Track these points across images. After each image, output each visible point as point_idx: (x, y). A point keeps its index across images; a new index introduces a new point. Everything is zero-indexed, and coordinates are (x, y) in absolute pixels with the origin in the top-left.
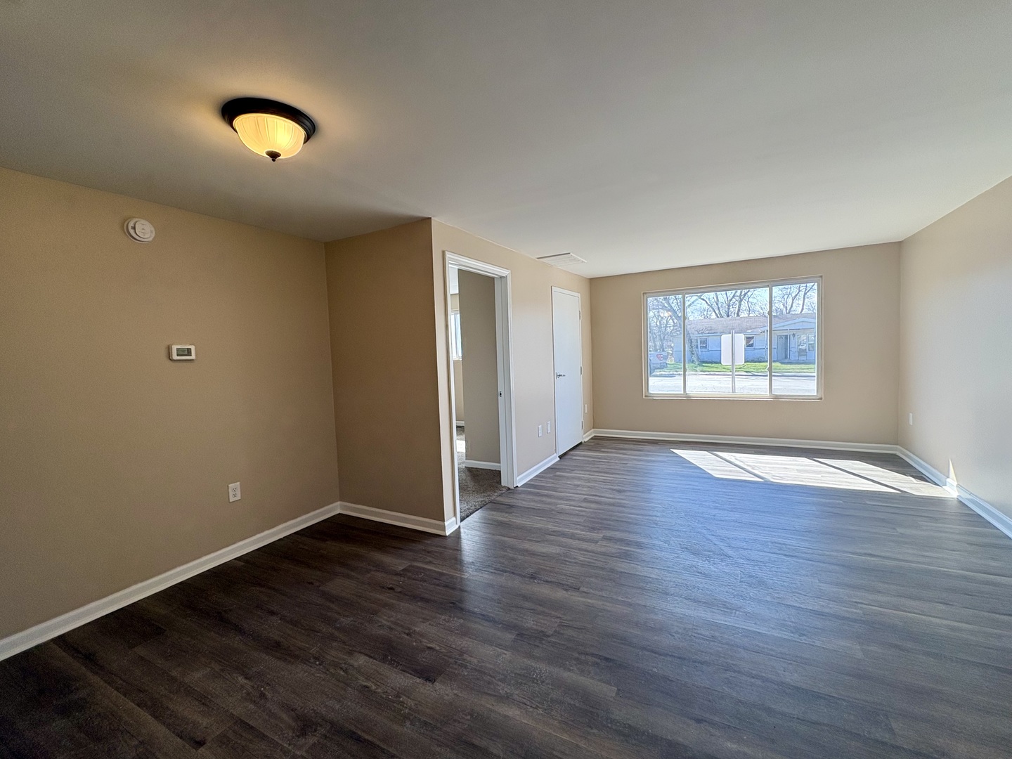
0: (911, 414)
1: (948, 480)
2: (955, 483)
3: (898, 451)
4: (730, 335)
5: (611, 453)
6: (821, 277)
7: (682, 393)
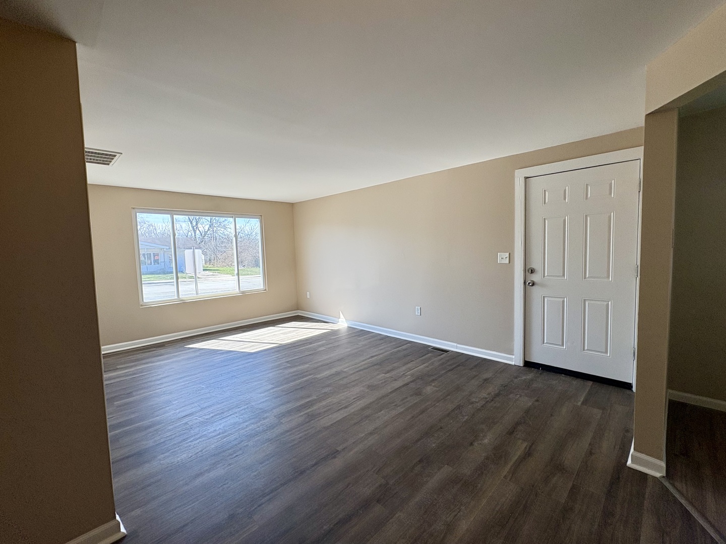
0: (308, 293)
1: (340, 319)
2: (344, 320)
3: (300, 313)
4: (192, 250)
5: (131, 367)
6: (261, 216)
7: (176, 298)
